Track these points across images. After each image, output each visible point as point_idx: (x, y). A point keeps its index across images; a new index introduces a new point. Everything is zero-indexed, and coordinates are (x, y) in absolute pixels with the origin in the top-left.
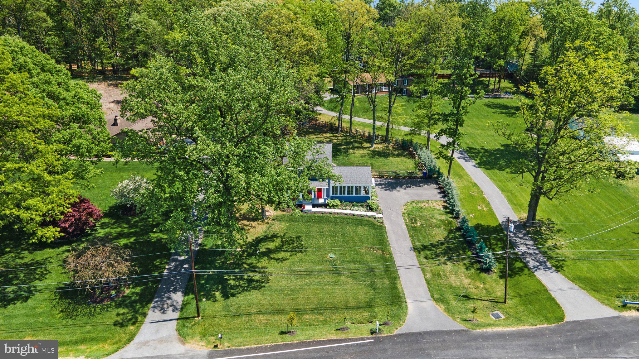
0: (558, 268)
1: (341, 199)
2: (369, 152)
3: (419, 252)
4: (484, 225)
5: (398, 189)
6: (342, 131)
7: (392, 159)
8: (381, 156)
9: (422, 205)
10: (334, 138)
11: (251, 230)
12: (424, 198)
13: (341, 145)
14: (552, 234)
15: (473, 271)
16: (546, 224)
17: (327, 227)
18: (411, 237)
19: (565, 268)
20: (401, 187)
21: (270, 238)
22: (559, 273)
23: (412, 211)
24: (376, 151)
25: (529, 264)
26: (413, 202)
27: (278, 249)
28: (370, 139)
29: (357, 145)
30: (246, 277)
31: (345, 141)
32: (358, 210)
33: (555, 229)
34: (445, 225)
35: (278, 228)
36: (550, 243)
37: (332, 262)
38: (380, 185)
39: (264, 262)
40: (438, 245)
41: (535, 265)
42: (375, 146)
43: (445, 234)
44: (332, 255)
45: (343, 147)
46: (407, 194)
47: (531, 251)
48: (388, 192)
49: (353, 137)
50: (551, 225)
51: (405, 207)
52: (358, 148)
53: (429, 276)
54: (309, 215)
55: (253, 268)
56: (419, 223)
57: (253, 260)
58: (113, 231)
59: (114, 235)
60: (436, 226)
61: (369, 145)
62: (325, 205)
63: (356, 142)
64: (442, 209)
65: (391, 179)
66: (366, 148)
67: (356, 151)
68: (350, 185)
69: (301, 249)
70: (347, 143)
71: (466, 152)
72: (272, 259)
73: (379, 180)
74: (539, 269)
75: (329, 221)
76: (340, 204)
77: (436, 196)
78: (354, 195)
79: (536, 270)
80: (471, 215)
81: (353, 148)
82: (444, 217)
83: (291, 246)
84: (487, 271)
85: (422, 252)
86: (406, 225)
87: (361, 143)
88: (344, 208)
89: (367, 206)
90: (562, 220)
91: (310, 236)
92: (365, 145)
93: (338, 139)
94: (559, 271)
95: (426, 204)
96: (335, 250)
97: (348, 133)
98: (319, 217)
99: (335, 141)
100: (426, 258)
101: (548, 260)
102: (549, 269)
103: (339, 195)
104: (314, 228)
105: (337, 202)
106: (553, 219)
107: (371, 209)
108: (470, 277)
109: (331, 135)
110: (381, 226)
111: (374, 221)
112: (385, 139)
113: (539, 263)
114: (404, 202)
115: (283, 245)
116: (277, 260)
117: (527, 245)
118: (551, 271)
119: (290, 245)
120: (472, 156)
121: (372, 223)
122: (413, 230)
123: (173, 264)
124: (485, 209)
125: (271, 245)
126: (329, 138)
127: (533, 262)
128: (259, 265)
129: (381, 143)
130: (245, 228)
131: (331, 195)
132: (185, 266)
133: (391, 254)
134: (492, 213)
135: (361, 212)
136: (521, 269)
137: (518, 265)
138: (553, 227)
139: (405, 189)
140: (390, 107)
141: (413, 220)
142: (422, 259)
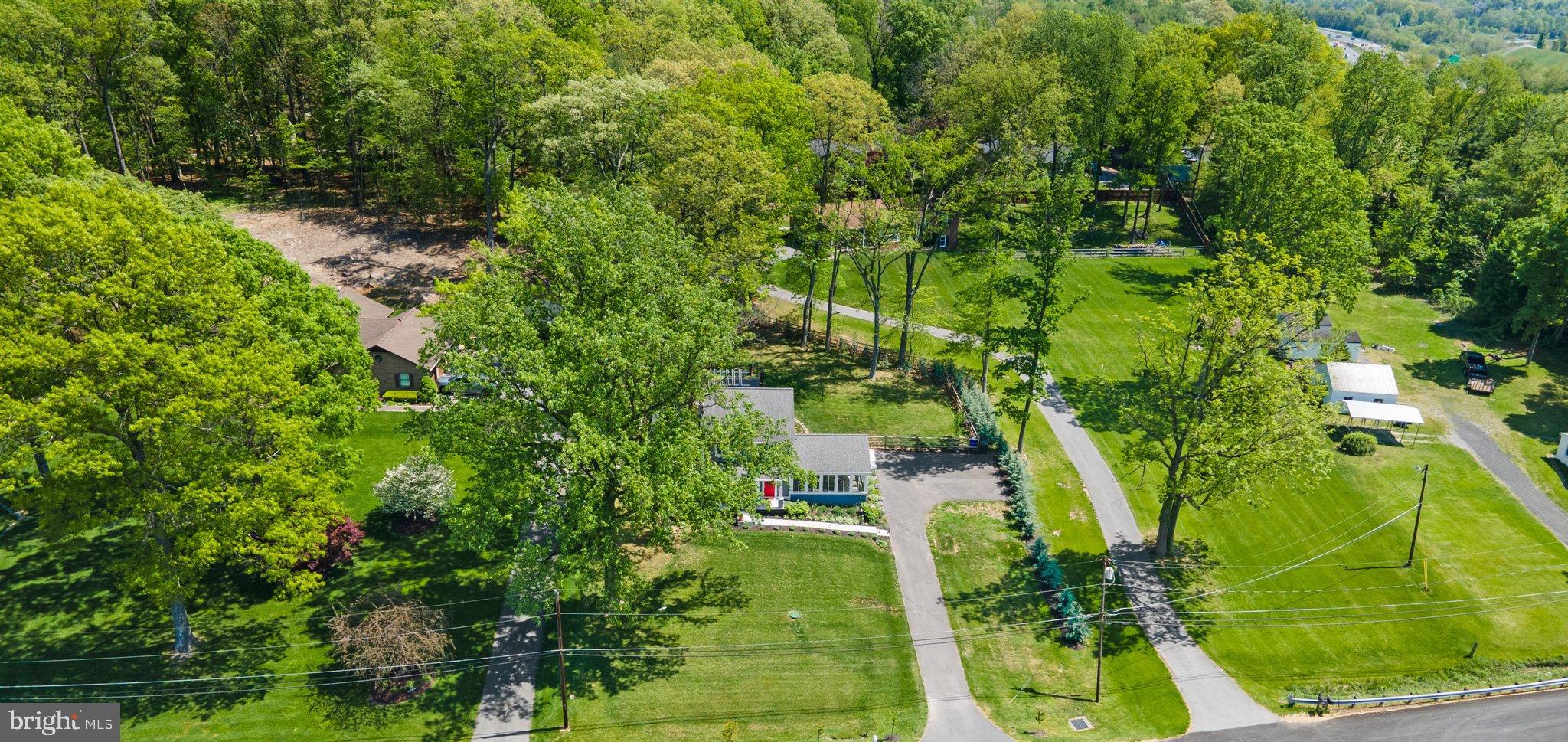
0: (1198, 637)
1: (811, 500)
2: (865, 390)
3: (954, 607)
4: (1078, 554)
5: (921, 475)
6: (810, 340)
7: (911, 406)
8: (890, 400)
9: (965, 510)
10: (794, 356)
11: (644, 562)
12: (970, 495)
13: (810, 374)
14: (1200, 572)
15: (1048, 642)
16: (1192, 551)
17: (785, 558)
18: (941, 576)
19: (1210, 638)
20: (927, 470)
21: (681, 580)
22: (1198, 646)
23: (945, 522)
24: (880, 387)
25: (1149, 630)
26: (947, 504)
27: (697, 602)
28: (868, 359)
29: (841, 372)
30: (643, 655)
31: (816, 363)
32: (844, 522)
33: (1206, 560)
34: (1004, 552)
35: (693, 558)
36: (1193, 588)
37: (795, 625)
38: (886, 465)
39: (672, 626)
40: (988, 593)
41: (1158, 631)
42: (878, 374)
43: (1004, 570)
44: (795, 614)
45: (813, 378)
46: (938, 486)
47: (1156, 605)
48: (901, 482)
49: (834, 353)
50: (1201, 554)
51: (932, 516)
52: (845, 379)
53: (968, 652)
54: (751, 532)
55: (654, 638)
56: (956, 549)
57: (652, 623)
58: (384, 564)
59: (389, 573)
60: (987, 555)
61: (864, 373)
62: (781, 513)
63: (838, 365)
64: (1002, 518)
65: (908, 453)
66: (859, 380)
67: (838, 388)
68: (829, 473)
69: (738, 602)
70: (822, 369)
71: (1059, 388)
72: (687, 619)
73: (883, 454)
74: (1165, 640)
75: (789, 546)
76: (808, 509)
77: (991, 490)
78: (836, 492)
79: (1159, 642)
80: (1055, 532)
81: (833, 381)
82: (1003, 536)
83: (720, 595)
84: (1073, 642)
85: (959, 608)
86: (933, 553)
87: (849, 368)
88: (817, 518)
89: (860, 514)
90: (1223, 541)
91: (753, 575)
92: (859, 372)
93: (802, 359)
94: (1198, 643)
95: (971, 508)
96: (802, 604)
97: (822, 343)
98: (769, 536)
99: (797, 363)
100: (965, 617)
101: (1182, 623)
102: (1182, 638)
103: (806, 492)
104: (762, 560)
105: (804, 506)
106: (1207, 542)
107: (866, 520)
108: (1040, 654)
109: (788, 348)
110: (884, 555)
111: (873, 545)
112: (899, 361)
113: (1167, 627)
114: (930, 505)
115: (704, 593)
116: (696, 621)
117: (1149, 591)
118: (1183, 642)
119: (718, 592)
120: (1072, 400)
121: (869, 548)
122: (944, 561)
123: (508, 629)
124: (1084, 519)
125: (683, 594)
126: (783, 355)
127: (1157, 625)
128: (665, 631)
129: (890, 368)
130: (632, 558)
131: (791, 492)
132: (529, 635)
133: (902, 610)
134: (1095, 529)
135: (847, 525)
136: (1133, 640)
137: (1129, 631)
138: (1204, 556)
139: (934, 475)
140: (909, 296)
141: (946, 542)
142: (959, 620)
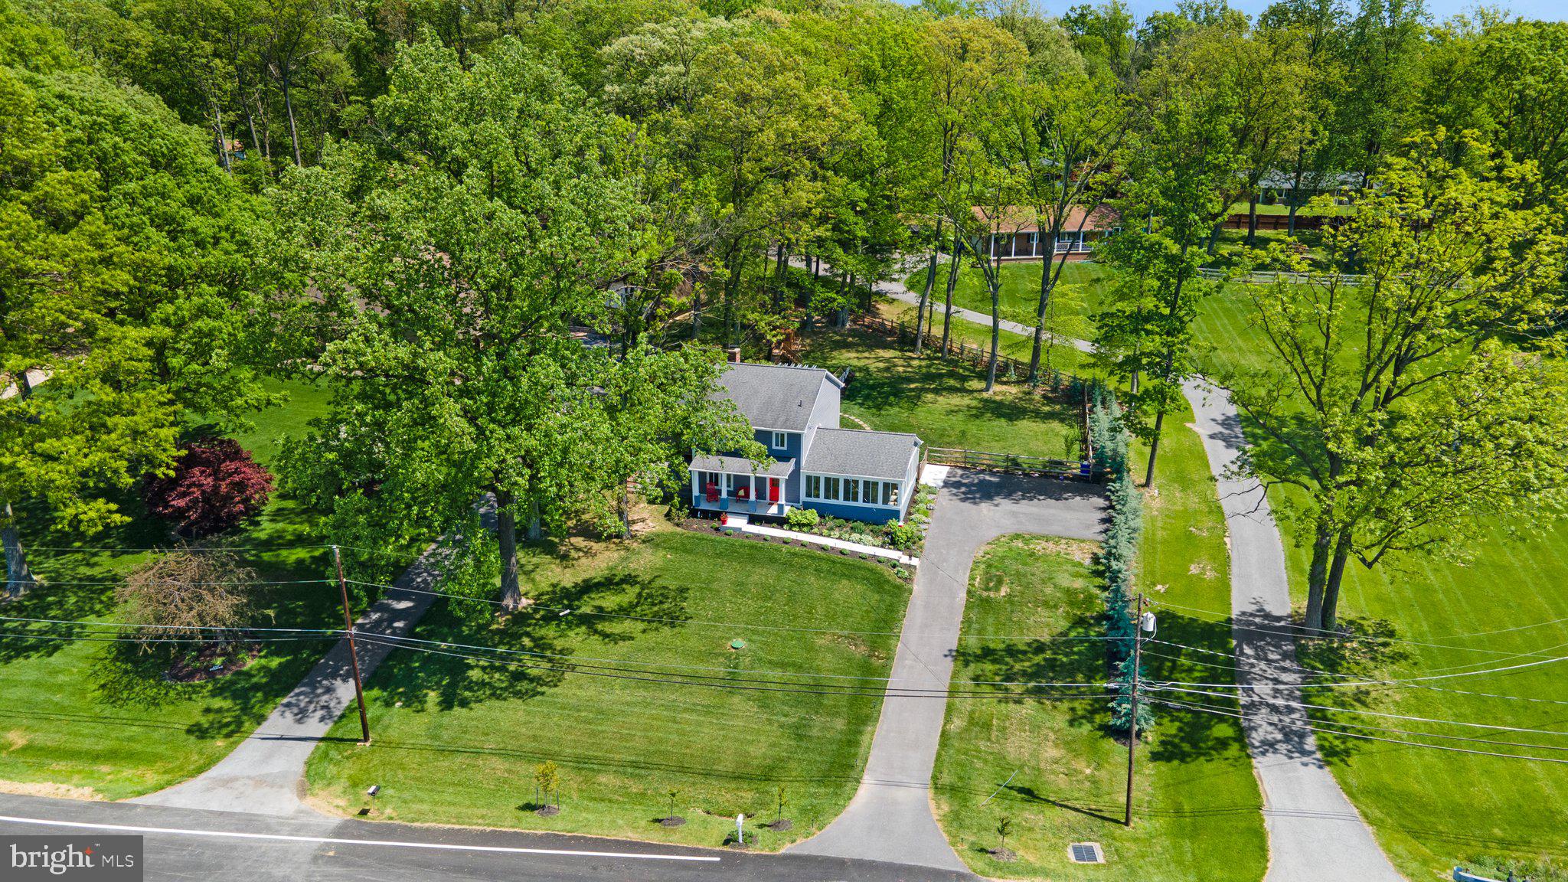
0: (1331, 755)
1: (823, 511)
2: (974, 403)
3: (966, 664)
4: (1182, 618)
5: (997, 500)
6: (925, 346)
7: (1025, 425)
8: (1000, 416)
9: (1039, 546)
10: (901, 362)
11: (584, 560)
12: (1055, 529)
13: (909, 380)
14: (1372, 664)
15: (1087, 728)
16: (1365, 634)
17: (760, 575)
18: (967, 622)
19: (1354, 760)
20: (1008, 495)
21: (617, 584)
22: (1327, 769)
23: (1003, 558)
24: (994, 402)
25: (1254, 734)
26: (1017, 536)
27: (624, 612)
28: (990, 371)
29: (952, 382)
30: (512, 667)
31: (924, 370)
32: (859, 542)
33: (1387, 650)
34: (1071, 604)
35: (645, 562)
36: (1351, 685)
37: (733, 659)
38: (957, 485)
39: (576, 638)
40: (1024, 653)
41: (1269, 737)
42: (996, 388)
43: (1063, 624)
44: (739, 643)
45: (912, 386)
46: (1014, 514)
47: (1280, 702)
48: (967, 505)
49: (950, 362)
50: (1381, 640)
51: (988, 548)
52: (952, 390)
53: (957, 724)
54: (731, 539)
55: (541, 647)
56: (1004, 591)
57: (549, 632)
58: (291, 528)
59: (289, 537)
60: (1046, 604)
61: (983, 385)
62: (780, 521)
63: (951, 375)
64: (1087, 562)
65: (992, 474)
66: (972, 392)
67: (940, 399)
68: (851, 476)
69: (673, 620)
70: (929, 377)
71: (1241, 421)
72: (596, 632)
73: (960, 472)
74: (1276, 751)
75: (773, 560)
76: (817, 519)
77: (1088, 527)
78: (860, 503)
79: (1263, 753)
80: (1159, 587)
81: (936, 391)
82: (1079, 584)
83: (656, 609)
84: (1122, 734)
85: (972, 666)
86: (969, 592)
87: (964, 379)
88: (825, 532)
89: (887, 534)
90: (1425, 628)
91: (710, 590)
92: (975, 384)
93: (909, 366)
94: (1329, 764)
95: (1051, 545)
96: (754, 632)
97: (941, 349)
98: (752, 547)
99: (901, 369)
100: (976, 679)
101: (1313, 732)
102: (1304, 753)
103: (822, 500)
104: (728, 573)
105: (812, 516)
106: (1397, 625)
107: (894, 543)
108: (1068, 745)
109: (898, 353)
110: (899, 587)
111: (890, 573)
112: (1028, 375)
113: (1286, 735)
114: (994, 533)
115: (638, 604)
116: (605, 635)
117: (1276, 681)
118: (1305, 759)
119: (654, 605)
120: (1254, 436)
121: (882, 575)
122: (979, 604)
123: (375, 616)
124: (1210, 575)
125: (610, 601)
126: (888, 360)
127: (1270, 729)
128: (559, 644)
129: (1018, 382)
130: (573, 554)
131: (803, 497)
132: (396, 624)
133: (889, 658)
134: (1223, 589)
135: (865, 546)
136: (1223, 744)
137: (1223, 730)
138: (1385, 645)
139: (1017, 501)
140: (1044, 291)
141: (994, 580)
142: (965, 682)
